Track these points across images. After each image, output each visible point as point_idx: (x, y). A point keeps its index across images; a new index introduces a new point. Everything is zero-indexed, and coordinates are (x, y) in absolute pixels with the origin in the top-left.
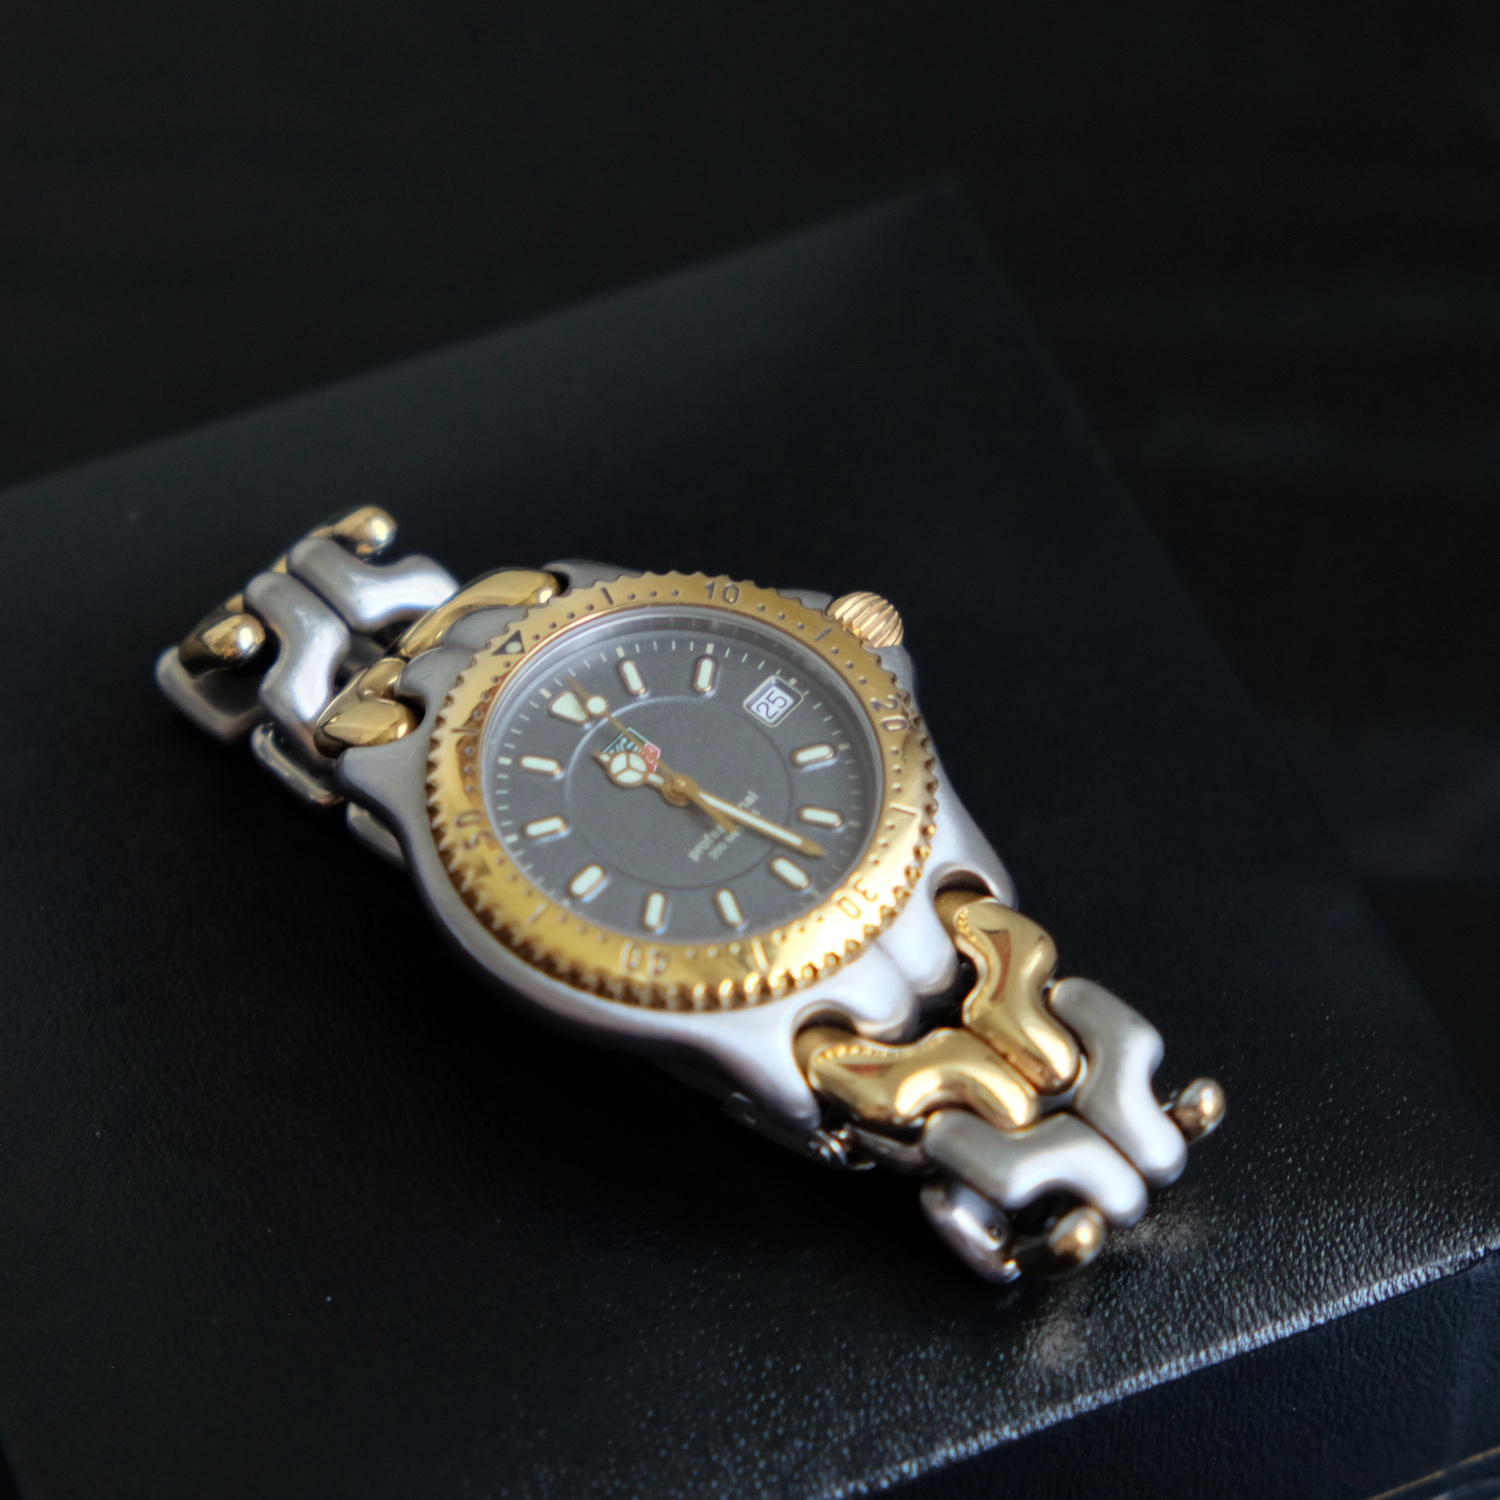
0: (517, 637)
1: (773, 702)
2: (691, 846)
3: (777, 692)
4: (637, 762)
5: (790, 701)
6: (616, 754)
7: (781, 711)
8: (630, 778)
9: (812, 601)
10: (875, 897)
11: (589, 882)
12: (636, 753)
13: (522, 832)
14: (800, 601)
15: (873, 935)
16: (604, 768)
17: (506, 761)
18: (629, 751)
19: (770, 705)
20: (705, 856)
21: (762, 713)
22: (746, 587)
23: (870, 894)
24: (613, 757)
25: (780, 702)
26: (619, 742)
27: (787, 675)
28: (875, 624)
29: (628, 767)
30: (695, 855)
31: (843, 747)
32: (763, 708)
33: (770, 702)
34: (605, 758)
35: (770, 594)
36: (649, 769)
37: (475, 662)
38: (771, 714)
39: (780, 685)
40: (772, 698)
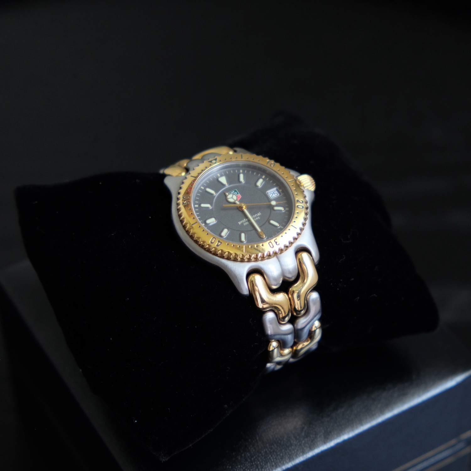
0: (216, 160)
1: (274, 194)
2: (240, 221)
3: (276, 192)
4: (235, 197)
5: (279, 195)
6: (230, 194)
7: (275, 196)
8: (231, 200)
9: (293, 173)
10: (279, 244)
11: (212, 221)
12: (236, 195)
13: (200, 205)
14: (290, 172)
15: (275, 254)
16: (226, 196)
17: (203, 188)
18: (233, 194)
19: (273, 194)
20: (242, 224)
21: (271, 196)
22: (278, 165)
23: (278, 243)
24: (229, 194)
25: (276, 194)
26: (232, 192)
27: (280, 188)
28: (307, 183)
29: (232, 198)
30: (240, 223)
31: (287, 209)
32: (271, 195)
33: (273, 193)
34: (227, 194)
35: (283, 168)
36: (237, 200)
37: (203, 162)
38: (272, 196)
39: (277, 190)
40: (274, 193)
